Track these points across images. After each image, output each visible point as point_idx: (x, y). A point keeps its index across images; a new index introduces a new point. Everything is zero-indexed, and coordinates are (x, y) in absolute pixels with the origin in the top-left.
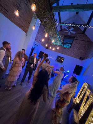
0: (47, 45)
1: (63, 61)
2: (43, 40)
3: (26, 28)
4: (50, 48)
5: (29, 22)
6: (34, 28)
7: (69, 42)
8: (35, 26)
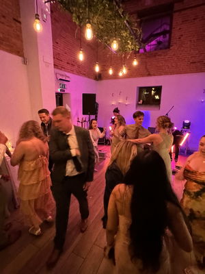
0: (97, 69)
1: (157, 97)
2: (81, 57)
3: (14, 40)
4: (111, 72)
5: (14, 19)
6: (38, 26)
7: (159, 31)
8: (37, 17)
